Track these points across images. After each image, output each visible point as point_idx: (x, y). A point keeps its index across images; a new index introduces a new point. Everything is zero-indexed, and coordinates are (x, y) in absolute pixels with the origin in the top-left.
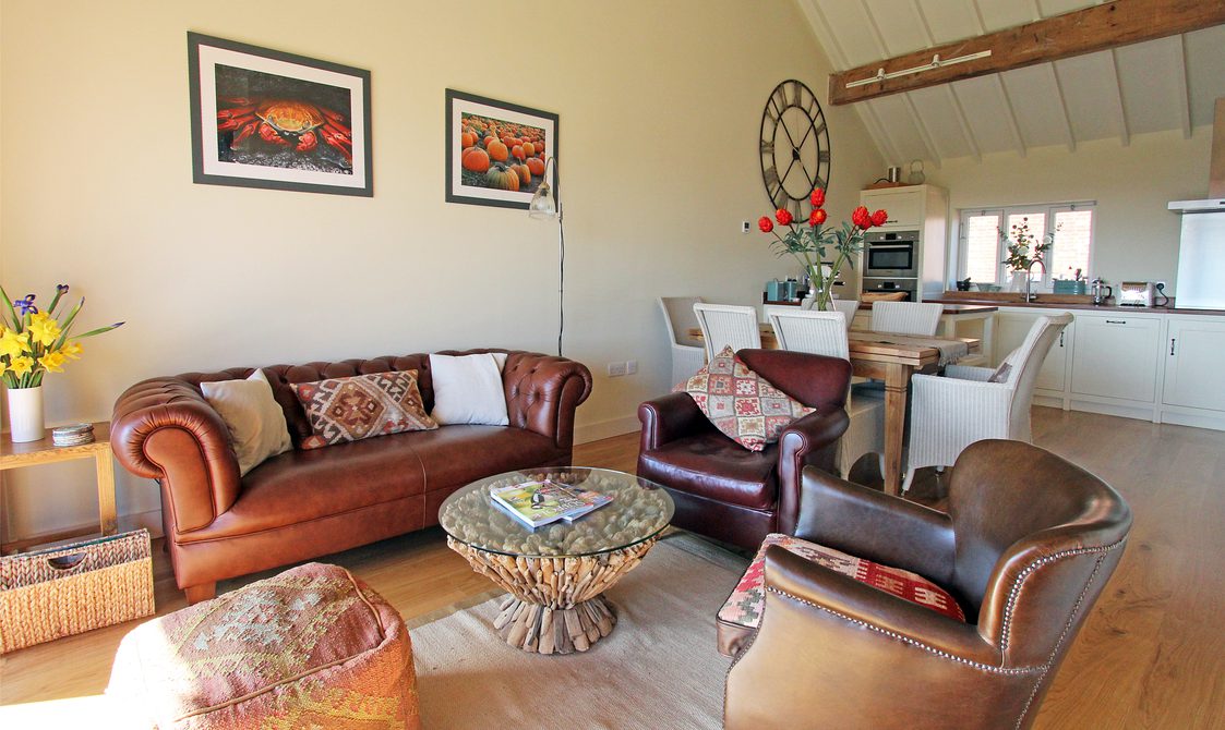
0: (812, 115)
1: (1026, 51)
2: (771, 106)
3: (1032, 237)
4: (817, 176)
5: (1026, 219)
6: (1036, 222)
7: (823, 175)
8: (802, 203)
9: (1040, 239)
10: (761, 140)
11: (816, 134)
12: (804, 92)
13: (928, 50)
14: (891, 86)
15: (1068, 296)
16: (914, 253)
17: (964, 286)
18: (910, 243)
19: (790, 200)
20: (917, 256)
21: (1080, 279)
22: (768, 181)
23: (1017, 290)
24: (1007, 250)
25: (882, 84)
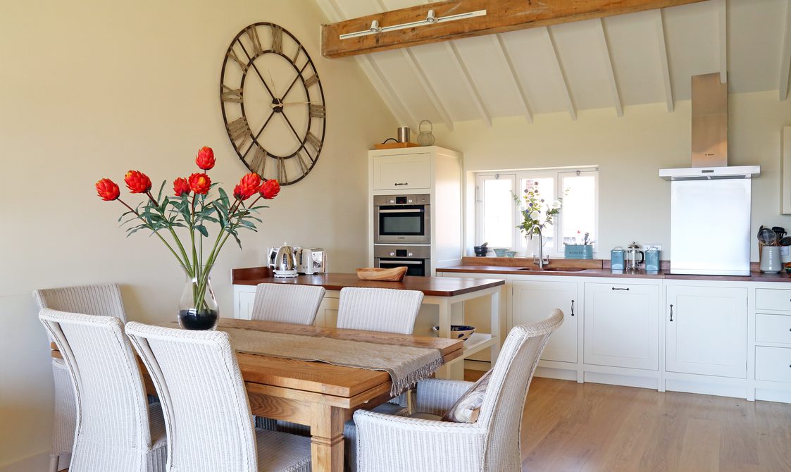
0: (300, 64)
1: (519, 14)
2: (237, 48)
3: (543, 201)
4: (308, 133)
5: (536, 184)
6: (546, 187)
7: (316, 130)
8: (287, 162)
9: (550, 204)
10: (222, 87)
11: (306, 86)
12: (286, 38)
13: (424, 6)
14: (387, 40)
15: (578, 260)
16: (425, 218)
17: (482, 251)
18: (422, 207)
19: (269, 159)
20: (429, 221)
21: (588, 244)
22: (234, 135)
23: (531, 256)
24: (521, 214)
25: (377, 38)
